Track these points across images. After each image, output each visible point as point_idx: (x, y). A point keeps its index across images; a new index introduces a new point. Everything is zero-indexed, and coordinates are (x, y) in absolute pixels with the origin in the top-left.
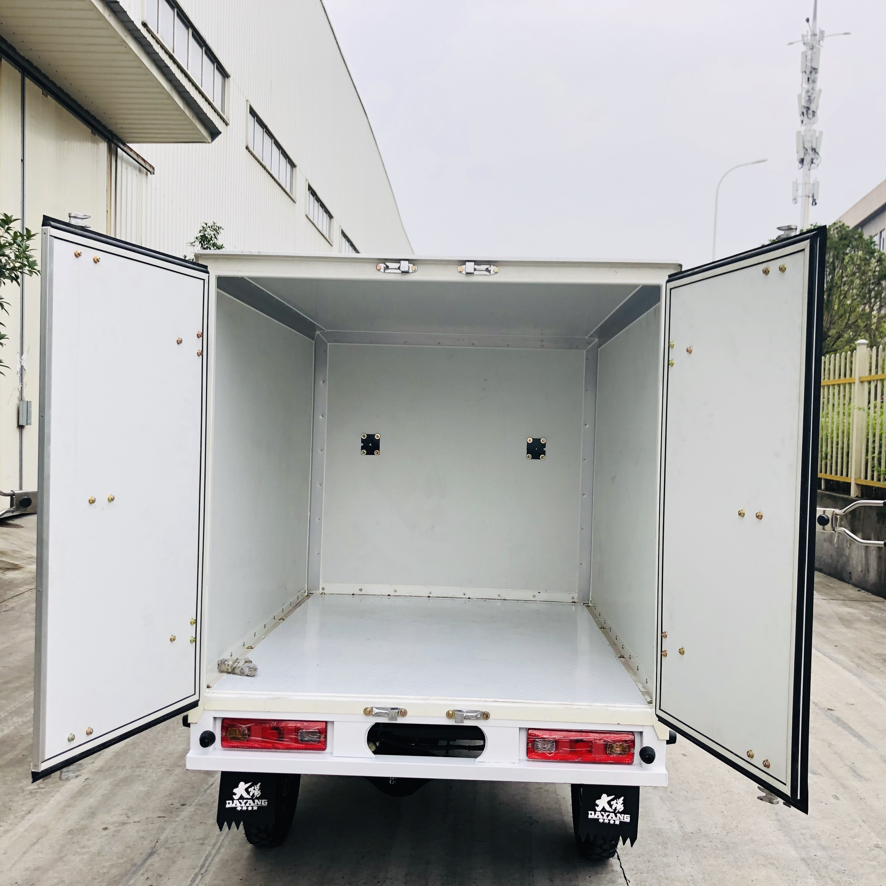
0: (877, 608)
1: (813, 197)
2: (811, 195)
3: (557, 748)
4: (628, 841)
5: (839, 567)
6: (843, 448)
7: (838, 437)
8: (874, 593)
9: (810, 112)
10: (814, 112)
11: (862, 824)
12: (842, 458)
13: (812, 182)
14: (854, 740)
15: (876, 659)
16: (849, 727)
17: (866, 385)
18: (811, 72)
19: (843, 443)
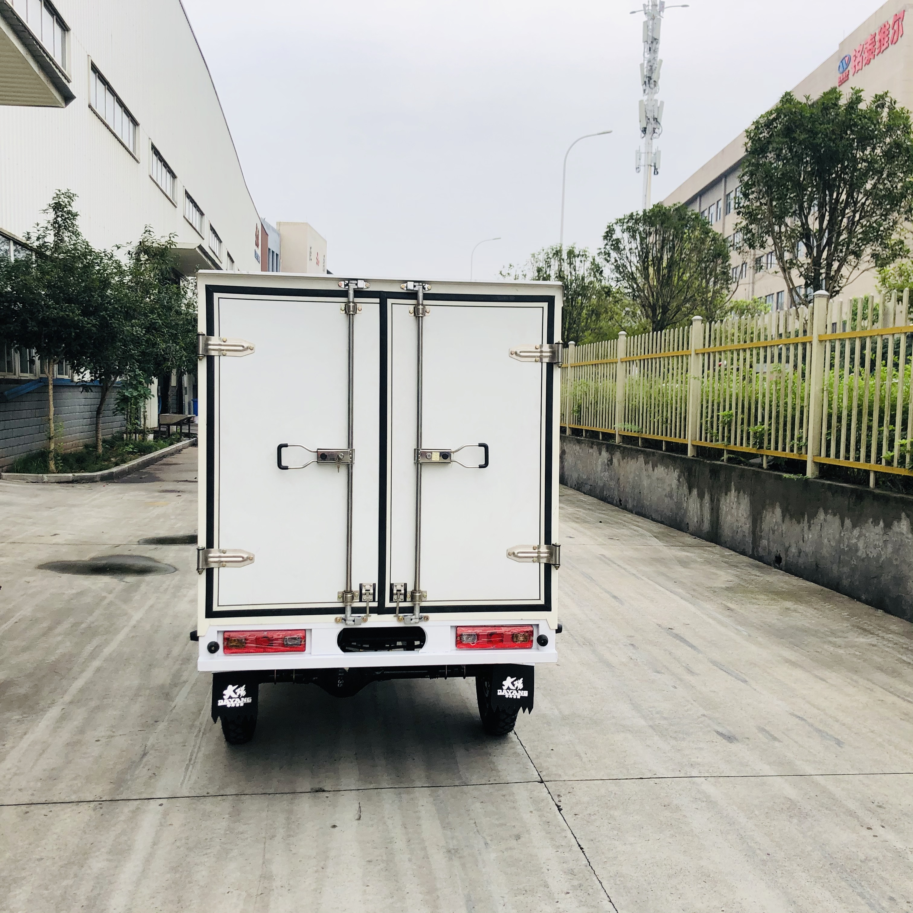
0: (709, 551)
1: (655, 167)
2: (653, 164)
3: (478, 640)
4: (527, 710)
5: (678, 519)
6: (681, 414)
7: (676, 403)
8: (707, 541)
9: (652, 81)
10: (655, 81)
11: (693, 702)
12: (681, 422)
13: (654, 151)
14: (689, 649)
15: (708, 591)
16: (685, 640)
17: (701, 356)
18: (652, 42)
19: (681, 408)
